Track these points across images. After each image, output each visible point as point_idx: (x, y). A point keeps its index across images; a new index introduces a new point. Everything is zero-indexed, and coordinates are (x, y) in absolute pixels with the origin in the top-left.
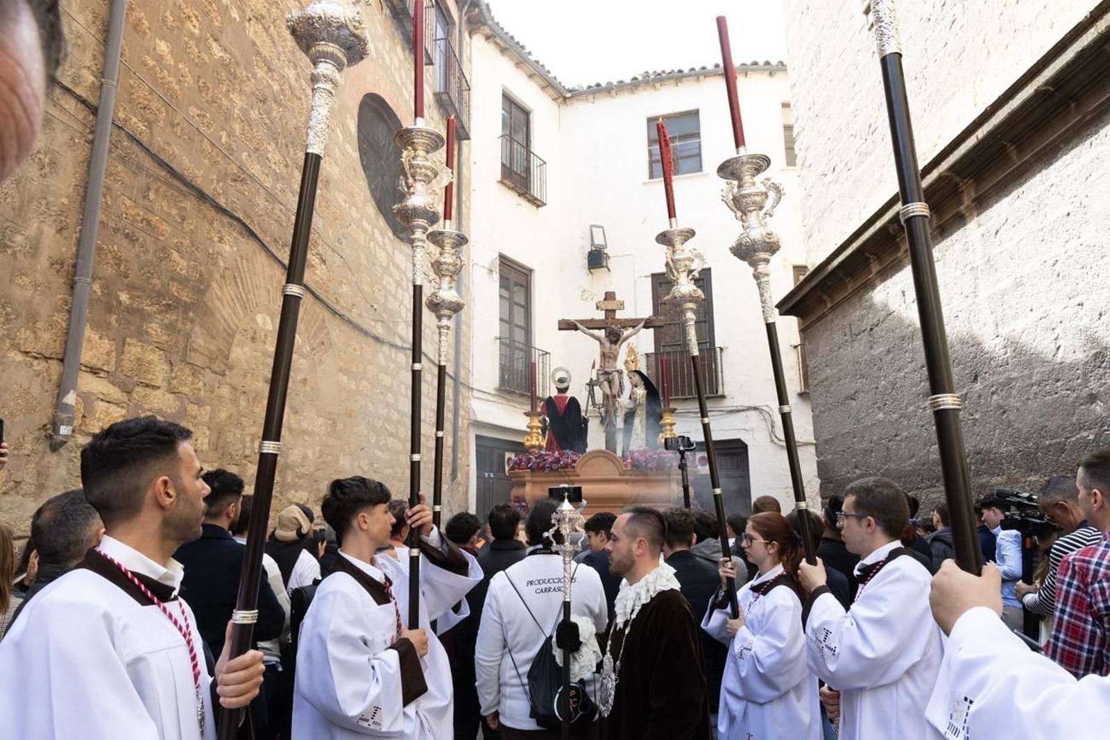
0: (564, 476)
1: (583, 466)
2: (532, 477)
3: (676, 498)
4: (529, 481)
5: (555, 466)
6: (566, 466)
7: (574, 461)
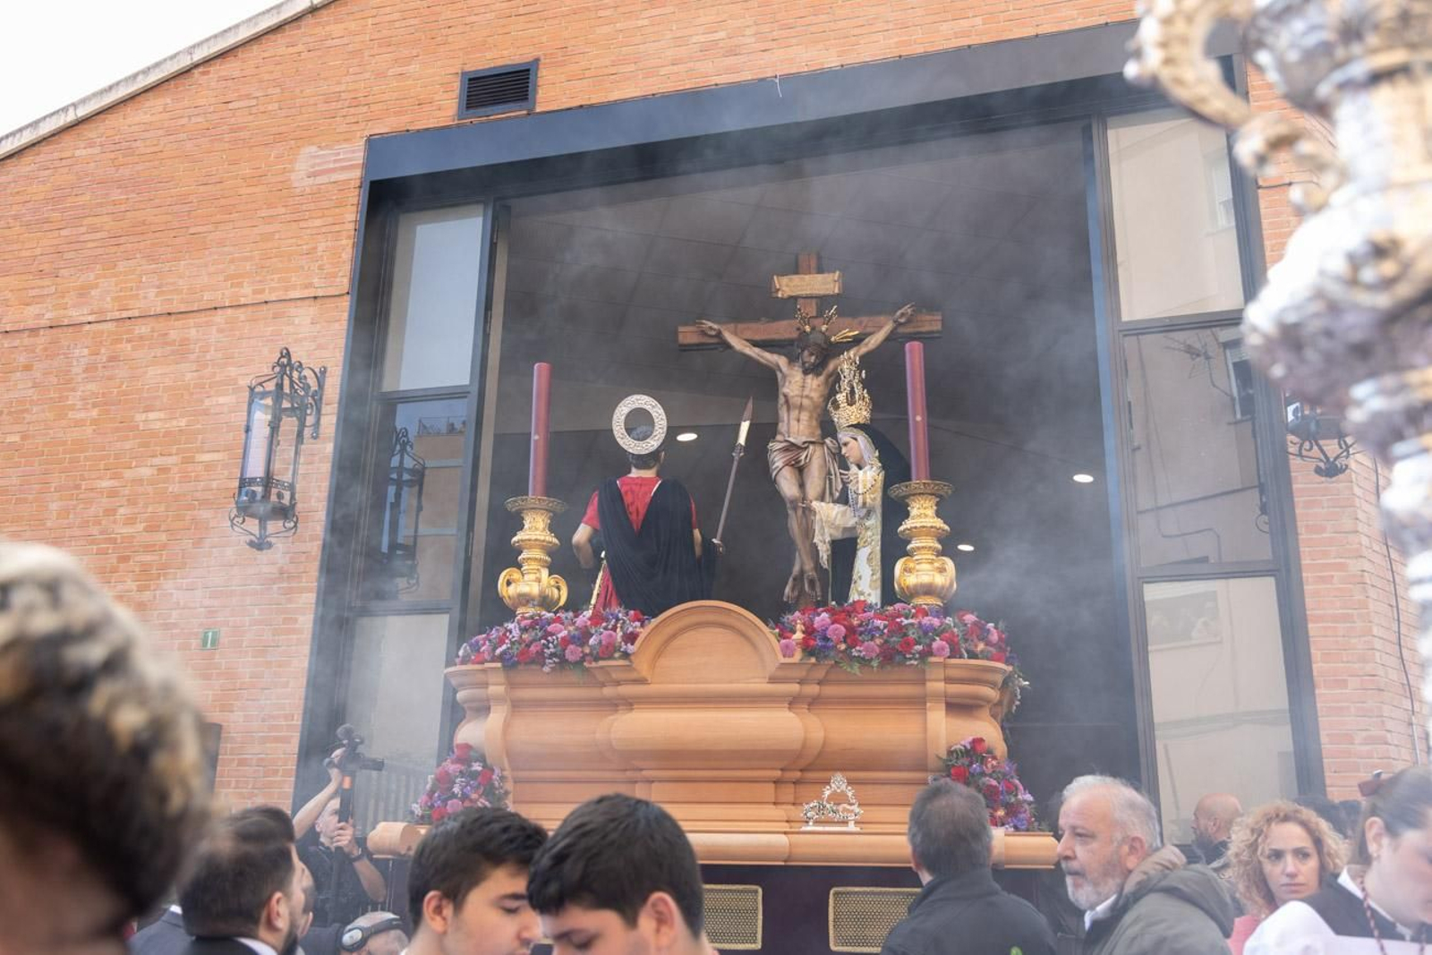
0: (603, 685)
1: (659, 653)
2: (512, 685)
3: (944, 755)
4: (500, 700)
5: (572, 653)
6: (608, 651)
7: (631, 638)
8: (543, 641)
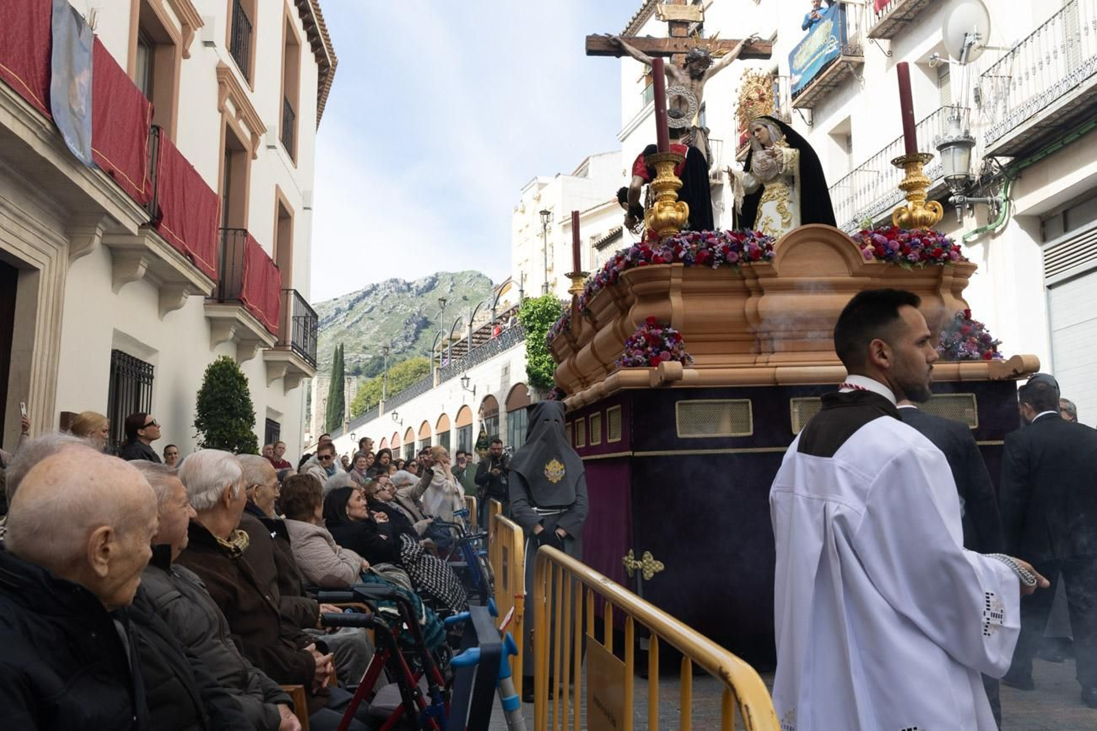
0: (745, 278)
7: (769, 247)
8: (710, 249)
